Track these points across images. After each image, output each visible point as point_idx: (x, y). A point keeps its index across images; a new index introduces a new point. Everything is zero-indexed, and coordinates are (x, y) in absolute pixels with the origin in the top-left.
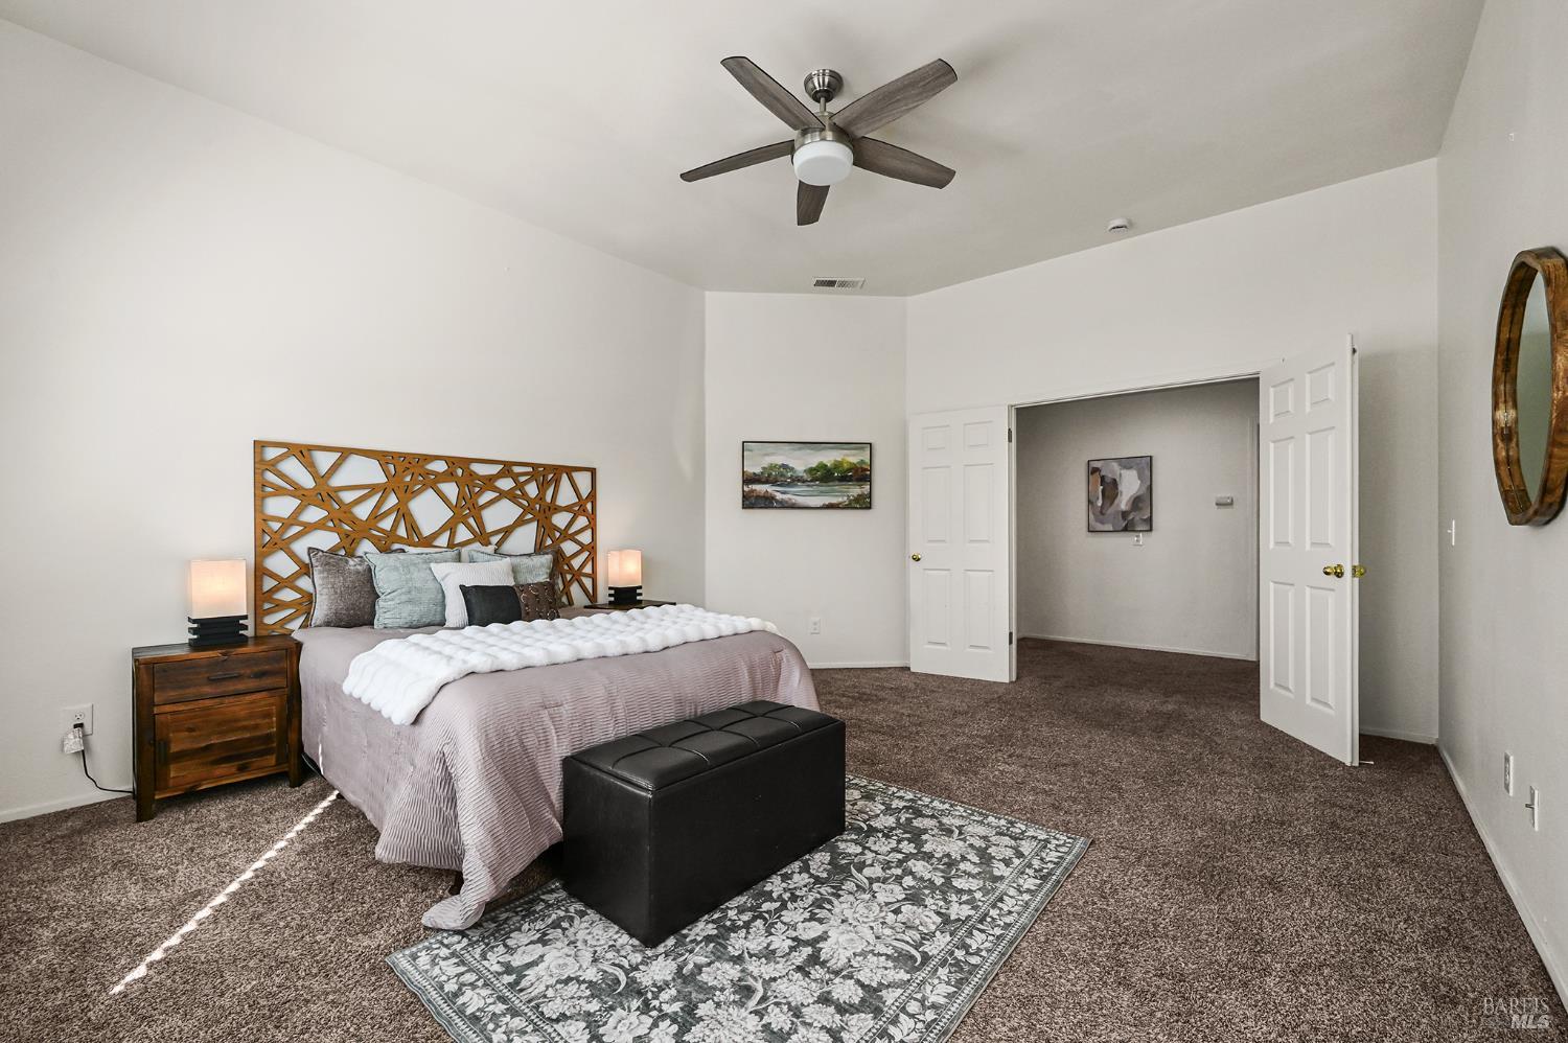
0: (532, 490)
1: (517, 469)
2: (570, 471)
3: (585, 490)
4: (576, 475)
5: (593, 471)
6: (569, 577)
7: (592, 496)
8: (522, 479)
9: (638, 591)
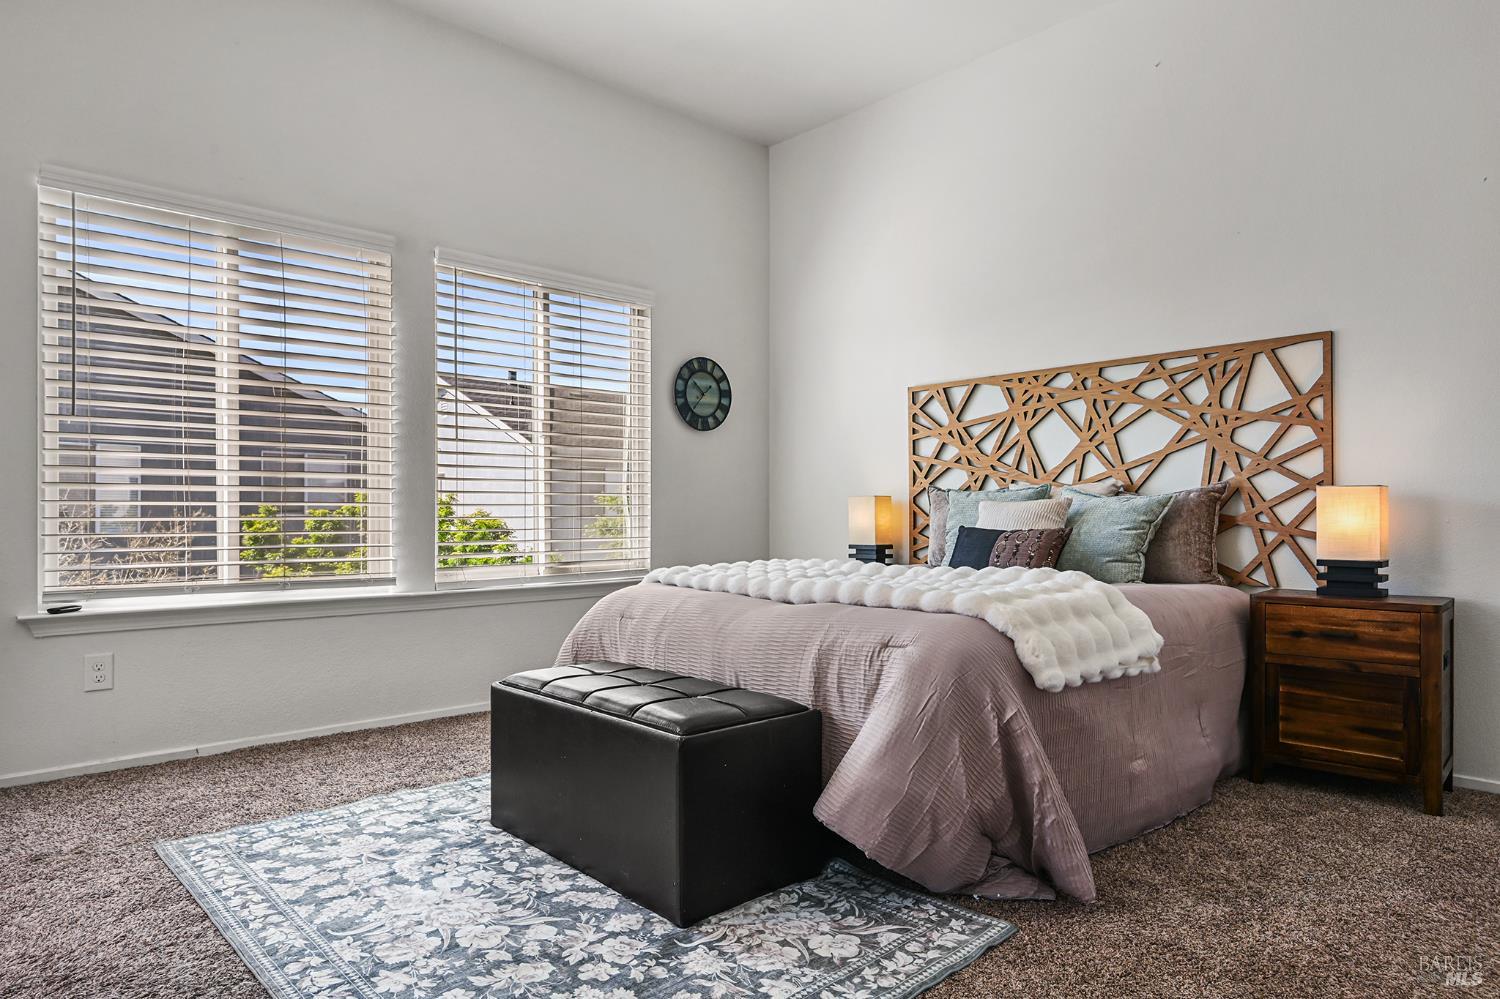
0: (1199, 392)
1: (1172, 364)
2: (1273, 348)
3: (1306, 378)
4: (1287, 355)
5: (1328, 339)
6: (1270, 536)
7: (1326, 387)
8: (1180, 378)
9: (1381, 571)
